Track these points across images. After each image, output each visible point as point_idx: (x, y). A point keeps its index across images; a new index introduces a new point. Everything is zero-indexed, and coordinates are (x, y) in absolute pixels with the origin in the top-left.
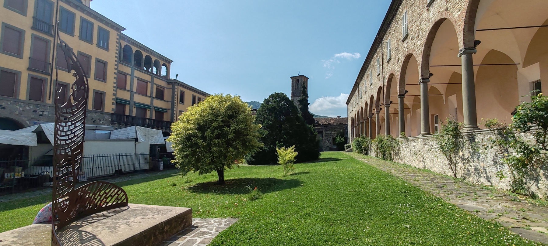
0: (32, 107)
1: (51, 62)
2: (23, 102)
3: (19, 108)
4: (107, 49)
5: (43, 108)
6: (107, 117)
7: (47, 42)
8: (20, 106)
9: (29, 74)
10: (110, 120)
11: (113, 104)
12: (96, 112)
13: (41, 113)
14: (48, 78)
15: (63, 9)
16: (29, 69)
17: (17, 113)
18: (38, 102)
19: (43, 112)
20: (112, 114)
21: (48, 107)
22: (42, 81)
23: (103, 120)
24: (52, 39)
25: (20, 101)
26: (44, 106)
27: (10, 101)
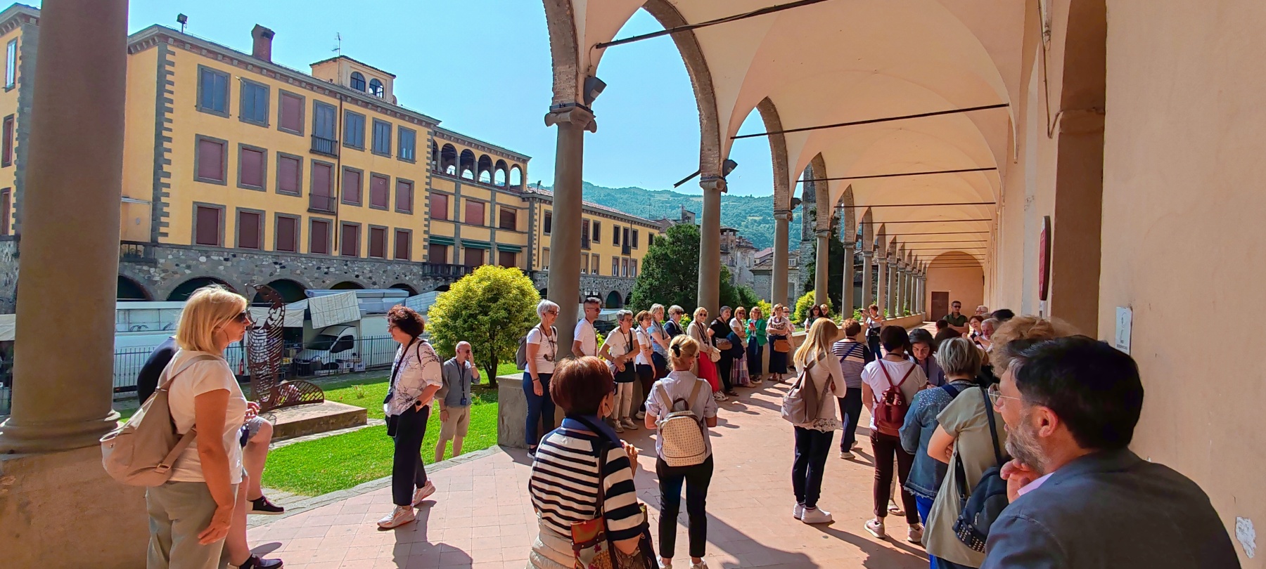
0: (314, 263)
1: (335, 196)
2: (306, 257)
3: (300, 265)
4: (413, 161)
5: (328, 262)
6: (415, 269)
7: (330, 166)
8: (302, 262)
9: (310, 218)
10: (421, 273)
11: (425, 247)
12: (399, 263)
13: (326, 270)
14: (332, 220)
15: (348, 113)
16: (309, 210)
17: (298, 272)
18: (321, 256)
19: (328, 268)
20: (424, 264)
21: (335, 261)
22: (325, 224)
23: (411, 274)
24: (335, 161)
25: (301, 256)
26: (330, 260)
27: (290, 257)
